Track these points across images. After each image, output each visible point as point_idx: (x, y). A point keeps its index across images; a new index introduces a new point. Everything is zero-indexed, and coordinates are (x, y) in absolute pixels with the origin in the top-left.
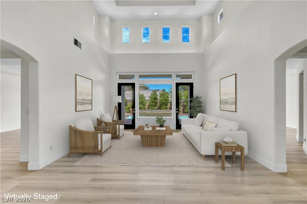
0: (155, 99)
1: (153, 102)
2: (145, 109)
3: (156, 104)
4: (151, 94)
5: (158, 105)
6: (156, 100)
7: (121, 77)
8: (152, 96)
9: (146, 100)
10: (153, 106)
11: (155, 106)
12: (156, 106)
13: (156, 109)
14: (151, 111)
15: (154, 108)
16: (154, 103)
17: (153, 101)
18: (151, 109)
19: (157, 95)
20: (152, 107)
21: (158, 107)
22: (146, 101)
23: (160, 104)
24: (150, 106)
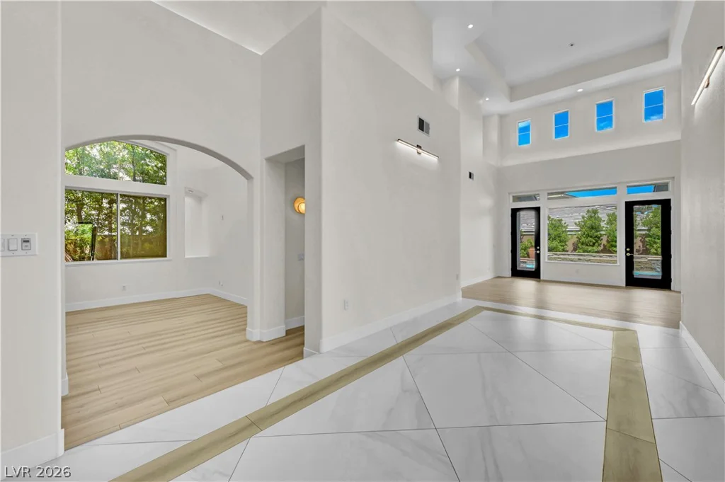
0: (594, 228)
1: (588, 236)
2: (567, 251)
3: (597, 241)
4: (583, 217)
5: (604, 242)
6: (597, 231)
7: (518, 199)
8: (584, 222)
9: (569, 231)
10: (587, 245)
11: (594, 244)
12: (596, 244)
13: (596, 252)
14: (582, 255)
15: (590, 248)
16: (591, 237)
17: (586, 233)
18: (581, 251)
19: (600, 220)
20: (584, 246)
21: (602, 247)
22: (569, 233)
23: (608, 241)
24: (579, 245)
